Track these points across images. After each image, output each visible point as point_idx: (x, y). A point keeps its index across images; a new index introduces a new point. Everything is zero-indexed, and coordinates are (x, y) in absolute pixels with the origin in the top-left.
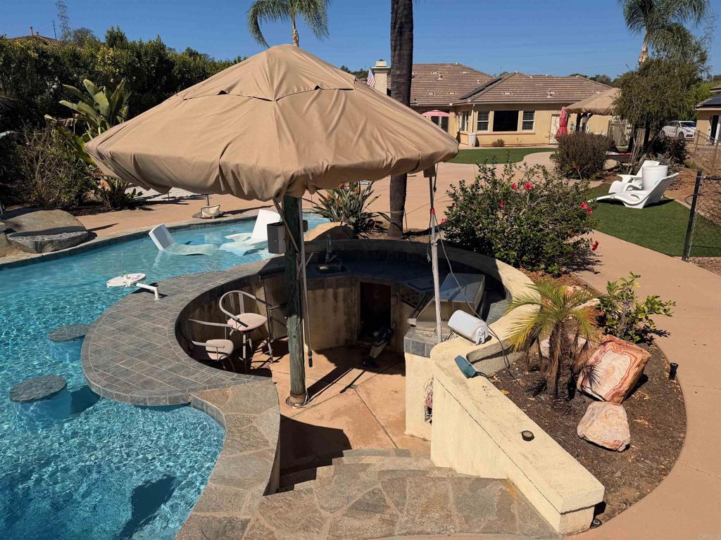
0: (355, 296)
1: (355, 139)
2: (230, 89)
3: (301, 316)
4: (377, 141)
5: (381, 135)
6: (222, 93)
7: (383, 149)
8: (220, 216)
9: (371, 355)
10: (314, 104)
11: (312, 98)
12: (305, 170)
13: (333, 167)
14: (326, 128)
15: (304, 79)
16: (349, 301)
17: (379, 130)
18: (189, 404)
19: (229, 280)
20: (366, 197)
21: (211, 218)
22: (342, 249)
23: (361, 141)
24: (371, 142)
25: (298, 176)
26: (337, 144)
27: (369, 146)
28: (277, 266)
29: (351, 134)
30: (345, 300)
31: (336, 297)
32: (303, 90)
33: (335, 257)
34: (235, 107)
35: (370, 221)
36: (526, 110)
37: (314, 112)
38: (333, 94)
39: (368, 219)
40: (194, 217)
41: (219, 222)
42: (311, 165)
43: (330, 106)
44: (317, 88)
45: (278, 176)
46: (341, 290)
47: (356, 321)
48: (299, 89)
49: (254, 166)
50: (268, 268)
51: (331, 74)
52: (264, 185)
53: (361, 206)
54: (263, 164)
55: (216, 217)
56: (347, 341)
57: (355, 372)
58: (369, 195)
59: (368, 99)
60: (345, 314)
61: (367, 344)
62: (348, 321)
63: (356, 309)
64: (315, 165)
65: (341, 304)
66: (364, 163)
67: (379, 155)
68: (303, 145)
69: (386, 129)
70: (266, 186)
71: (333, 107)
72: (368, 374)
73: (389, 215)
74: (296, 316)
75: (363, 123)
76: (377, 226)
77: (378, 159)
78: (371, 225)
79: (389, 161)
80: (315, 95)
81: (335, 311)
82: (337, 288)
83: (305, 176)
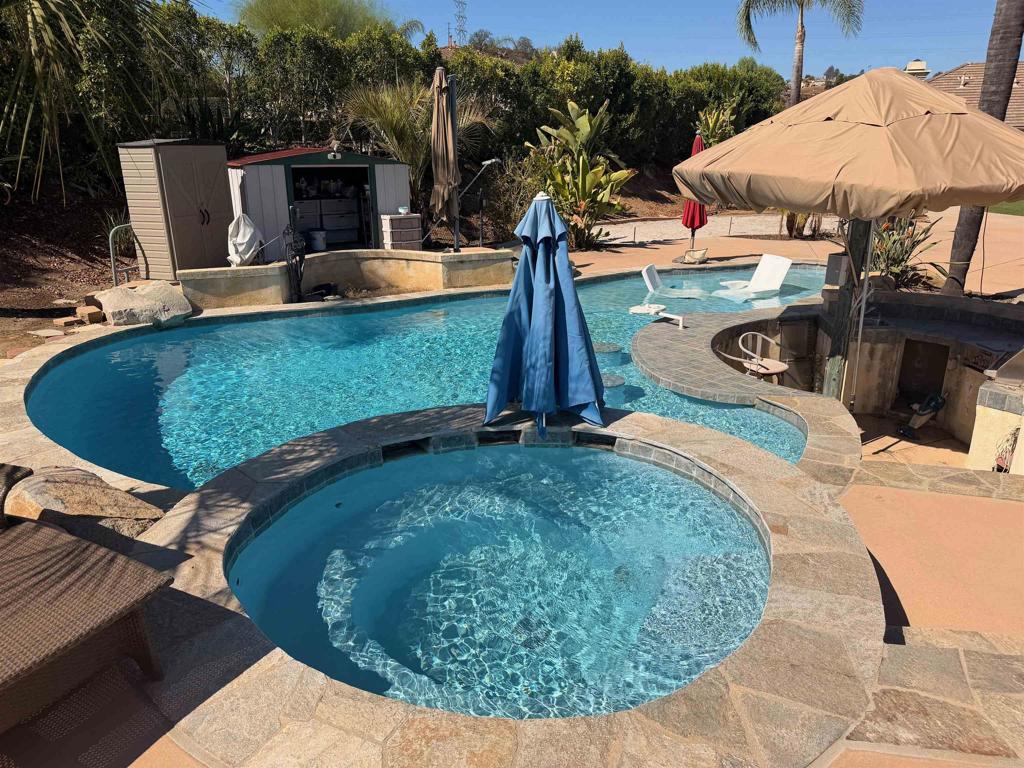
0: (897, 356)
1: (973, 164)
2: (836, 115)
3: (845, 357)
4: (997, 167)
5: (1001, 161)
6: (829, 119)
7: (1003, 174)
8: (704, 262)
9: (910, 425)
10: (925, 129)
11: (923, 123)
12: (923, 190)
13: (951, 189)
14: (942, 154)
15: (913, 104)
16: (888, 361)
17: (998, 155)
18: (753, 406)
19: (747, 321)
20: (919, 242)
21: (693, 263)
22: (882, 302)
23: (979, 166)
24: (989, 168)
25: (914, 196)
26: (954, 168)
27: (988, 170)
28: (797, 314)
29: (968, 159)
30: (882, 359)
31: (872, 354)
32: (912, 115)
33: (873, 308)
34: (844, 133)
35: (913, 276)
37: (927, 137)
38: (945, 119)
39: (912, 273)
40: (675, 261)
41: (704, 269)
42: (930, 187)
43: (943, 131)
44: (928, 112)
45: (893, 196)
46: (880, 347)
47: (892, 386)
48: (908, 115)
49: (870, 186)
50: (786, 315)
51: (940, 98)
52: (874, 204)
53: (908, 252)
54: (878, 185)
55: (700, 263)
56: (876, 408)
57: (888, 440)
58: (924, 239)
59: (984, 123)
60: (880, 376)
61: (902, 415)
62: (882, 386)
63: (896, 372)
64: (934, 186)
65: (877, 362)
66: (982, 187)
67: (998, 179)
68: (920, 168)
69: (1008, 155)
70: (876, 206)
71: (946, 132)
72: (904, 444)
73: (947, 268)
74: (840, 357)
75: (980, 148)
76: (924, 283)
77: (998, 183)
78: (916, 280)
79: (1010, 186)
80: (925, 120)
81: (868, 371)
82: (876, 342)
83: (922, 197)
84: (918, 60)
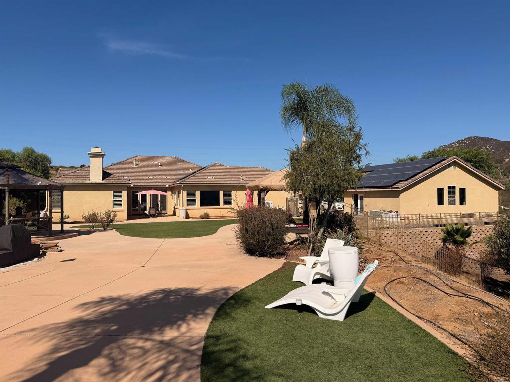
36: (225, 190)
84: (97, 147)
